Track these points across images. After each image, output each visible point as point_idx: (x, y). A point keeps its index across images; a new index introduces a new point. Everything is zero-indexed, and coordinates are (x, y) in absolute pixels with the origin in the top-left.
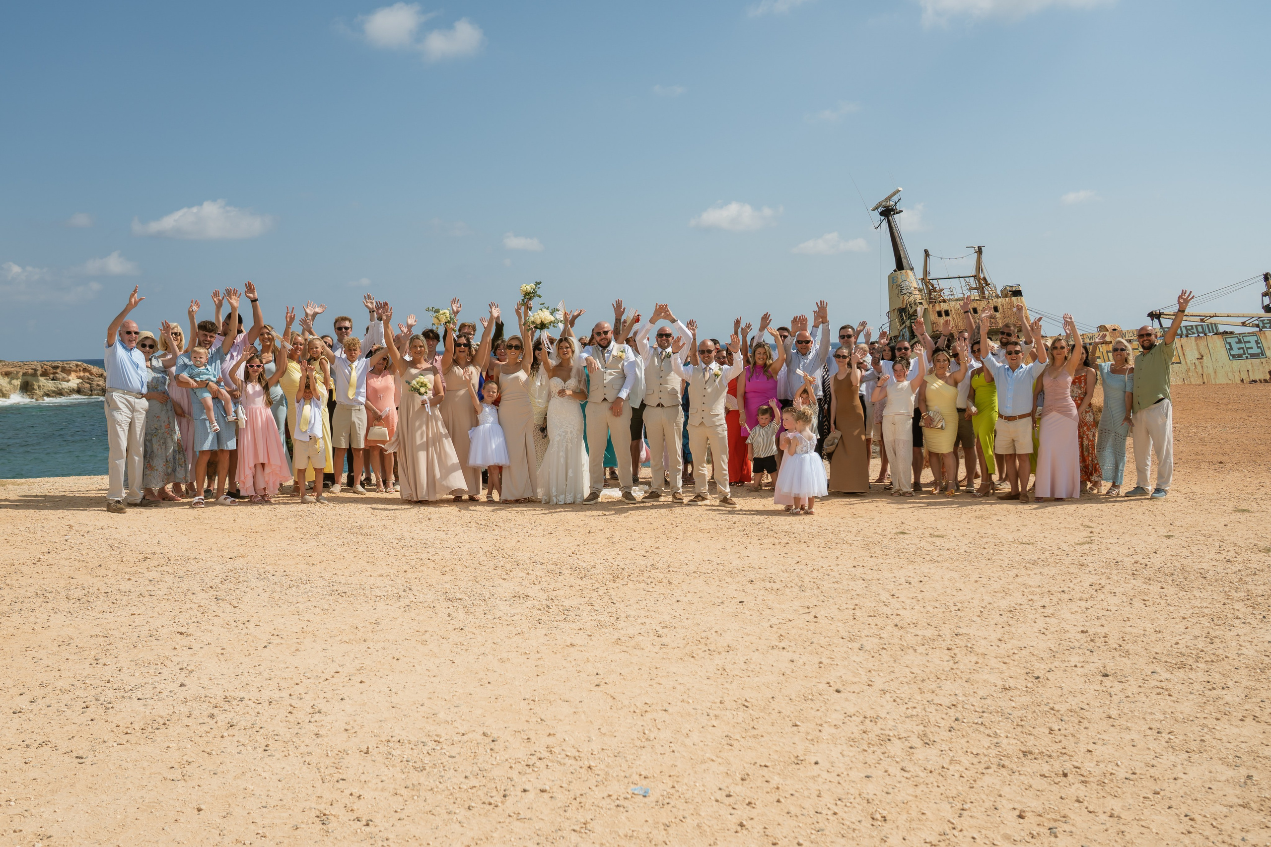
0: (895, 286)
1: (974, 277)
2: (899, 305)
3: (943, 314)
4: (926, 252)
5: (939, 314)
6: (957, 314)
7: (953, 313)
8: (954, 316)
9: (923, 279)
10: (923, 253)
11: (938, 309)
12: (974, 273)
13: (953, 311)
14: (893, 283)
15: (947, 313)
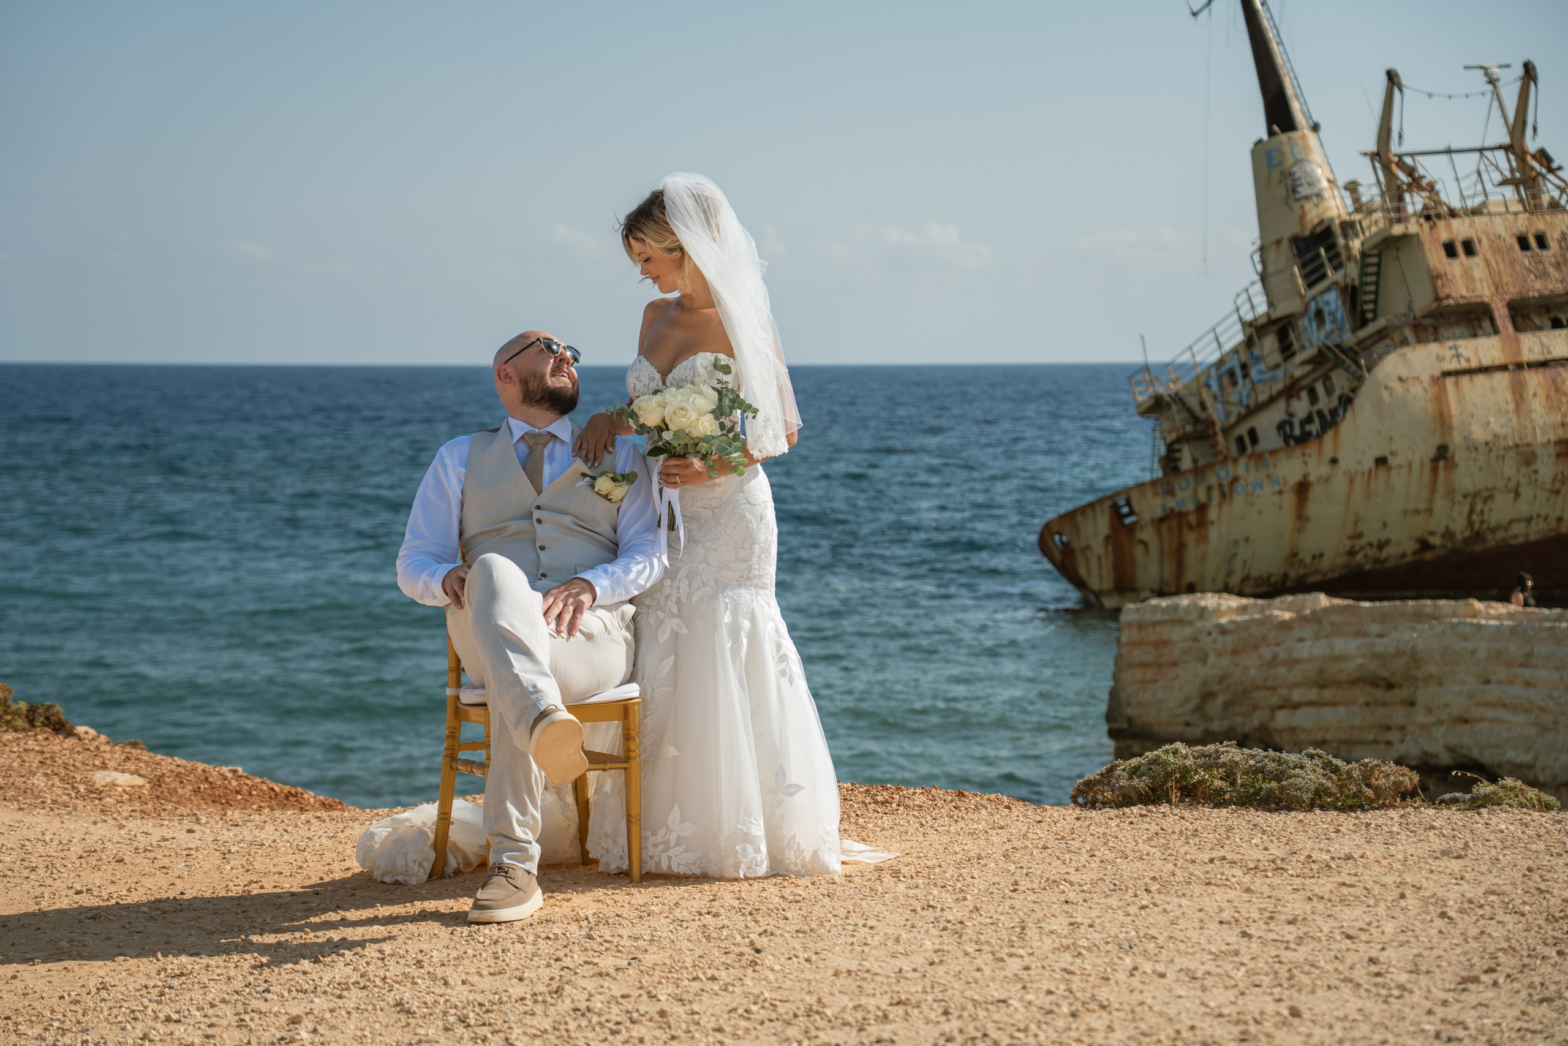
0: (1276, 176)
1: (1507, 148)
2: (1289, 229)
3: (1460, 250)
4: (1392, 77)
5: (1450, 250)
6: (1497, 250)
7: (1483, 248)
8: (1490, 256)
9: (1378, 154)
10: (1383, 80)
11: (1444, 236)
12: (1506, 140)
13: (1485, 241)
14: (1270, 166)
15: (1469, 248)
